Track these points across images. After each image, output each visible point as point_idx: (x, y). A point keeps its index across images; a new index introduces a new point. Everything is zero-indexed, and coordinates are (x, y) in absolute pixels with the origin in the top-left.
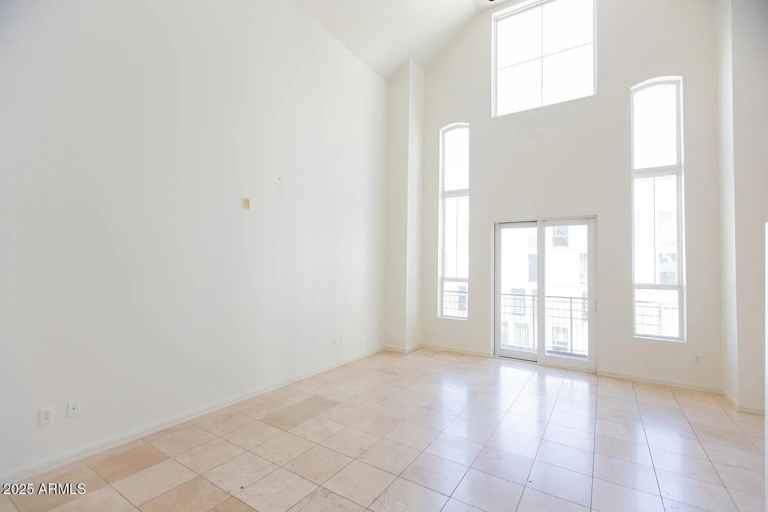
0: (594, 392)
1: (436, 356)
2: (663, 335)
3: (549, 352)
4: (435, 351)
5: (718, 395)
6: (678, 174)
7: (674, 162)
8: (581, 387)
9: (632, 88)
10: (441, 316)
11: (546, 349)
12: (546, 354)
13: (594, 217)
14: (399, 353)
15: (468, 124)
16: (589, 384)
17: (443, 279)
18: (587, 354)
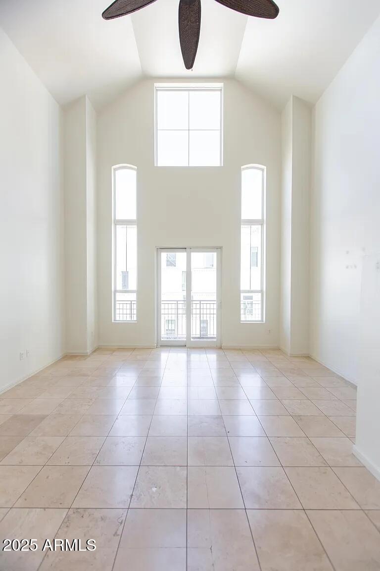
0: (219, 360)
1: (114, 354)
2: (247, 319)
3: (193, 338)
4: (113, 350)
5: (278, 349)
6: (262, 225)
7: (260, 218)
8: (212, 357)
9: (242, 167)
10: (114, 321)
11: (192, 336)
12: (192, 340)
13: (221, 248)
14: (83, 356)
15: (136, 167)
16: (217, 356)
17: (116, 291)
18: (215, 336)
